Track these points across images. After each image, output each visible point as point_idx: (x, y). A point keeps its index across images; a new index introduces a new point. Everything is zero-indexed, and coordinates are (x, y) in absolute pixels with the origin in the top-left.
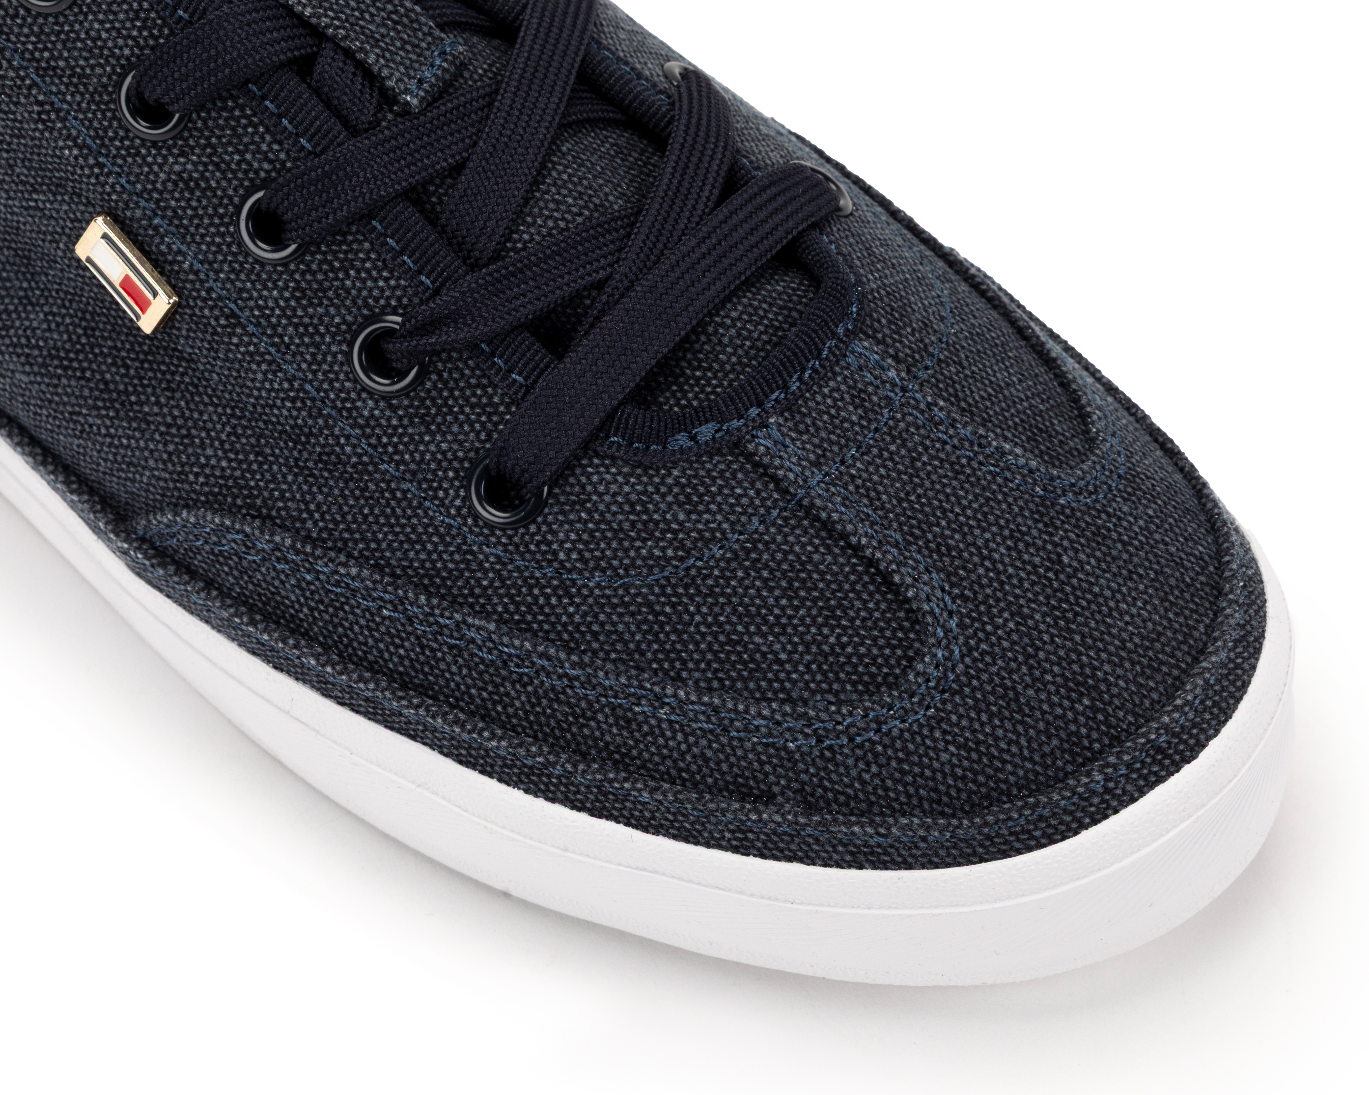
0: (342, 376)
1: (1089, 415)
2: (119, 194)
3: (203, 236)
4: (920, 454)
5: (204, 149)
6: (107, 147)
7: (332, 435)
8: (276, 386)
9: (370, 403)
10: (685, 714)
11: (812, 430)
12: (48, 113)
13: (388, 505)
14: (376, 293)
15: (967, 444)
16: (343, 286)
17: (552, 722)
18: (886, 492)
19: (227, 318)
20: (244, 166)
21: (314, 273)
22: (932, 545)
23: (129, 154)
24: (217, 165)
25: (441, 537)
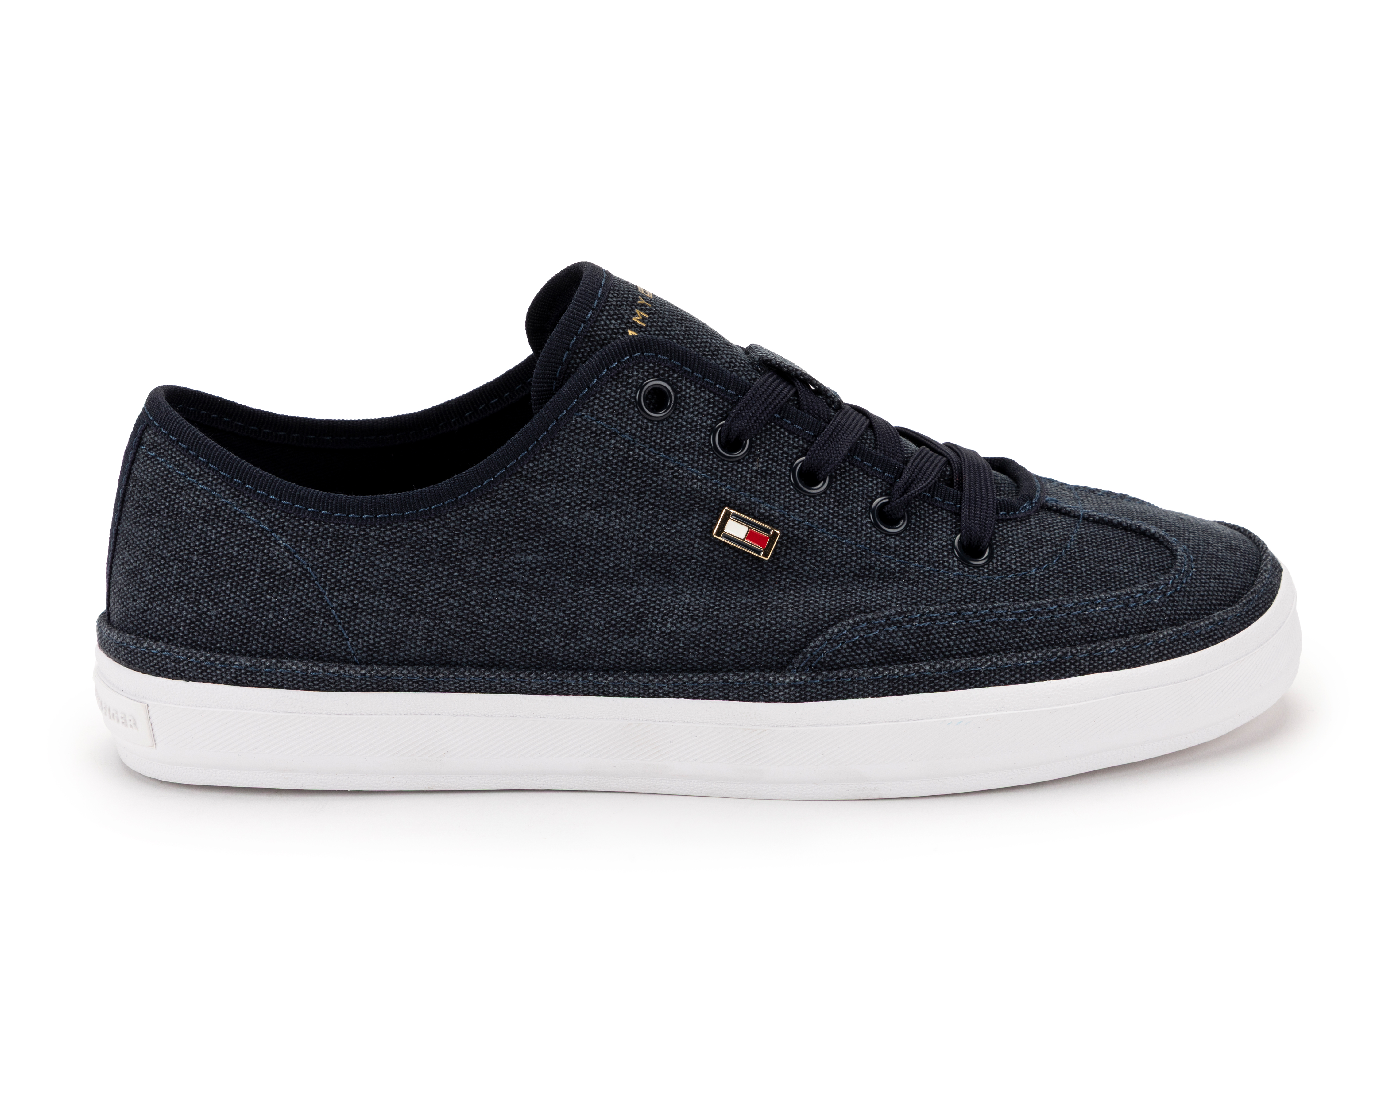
0: (874, 533)
2: (730, 494)
3: (779, 497)
5: (764, 454)
6: (715, 474)
7: (882, 563)
8: (845, 552)
9: (893, 540)
10: (1108, 605)
12: (677, 471)
13: (924, 581)
14: (870, 489)
16: (855, 492)
17: (1054, 637)
19: (807, 530)
20: (785, 455)
21: (839, 491)
23: (728, 472)
24: (772, 460)
25: (957, 582)
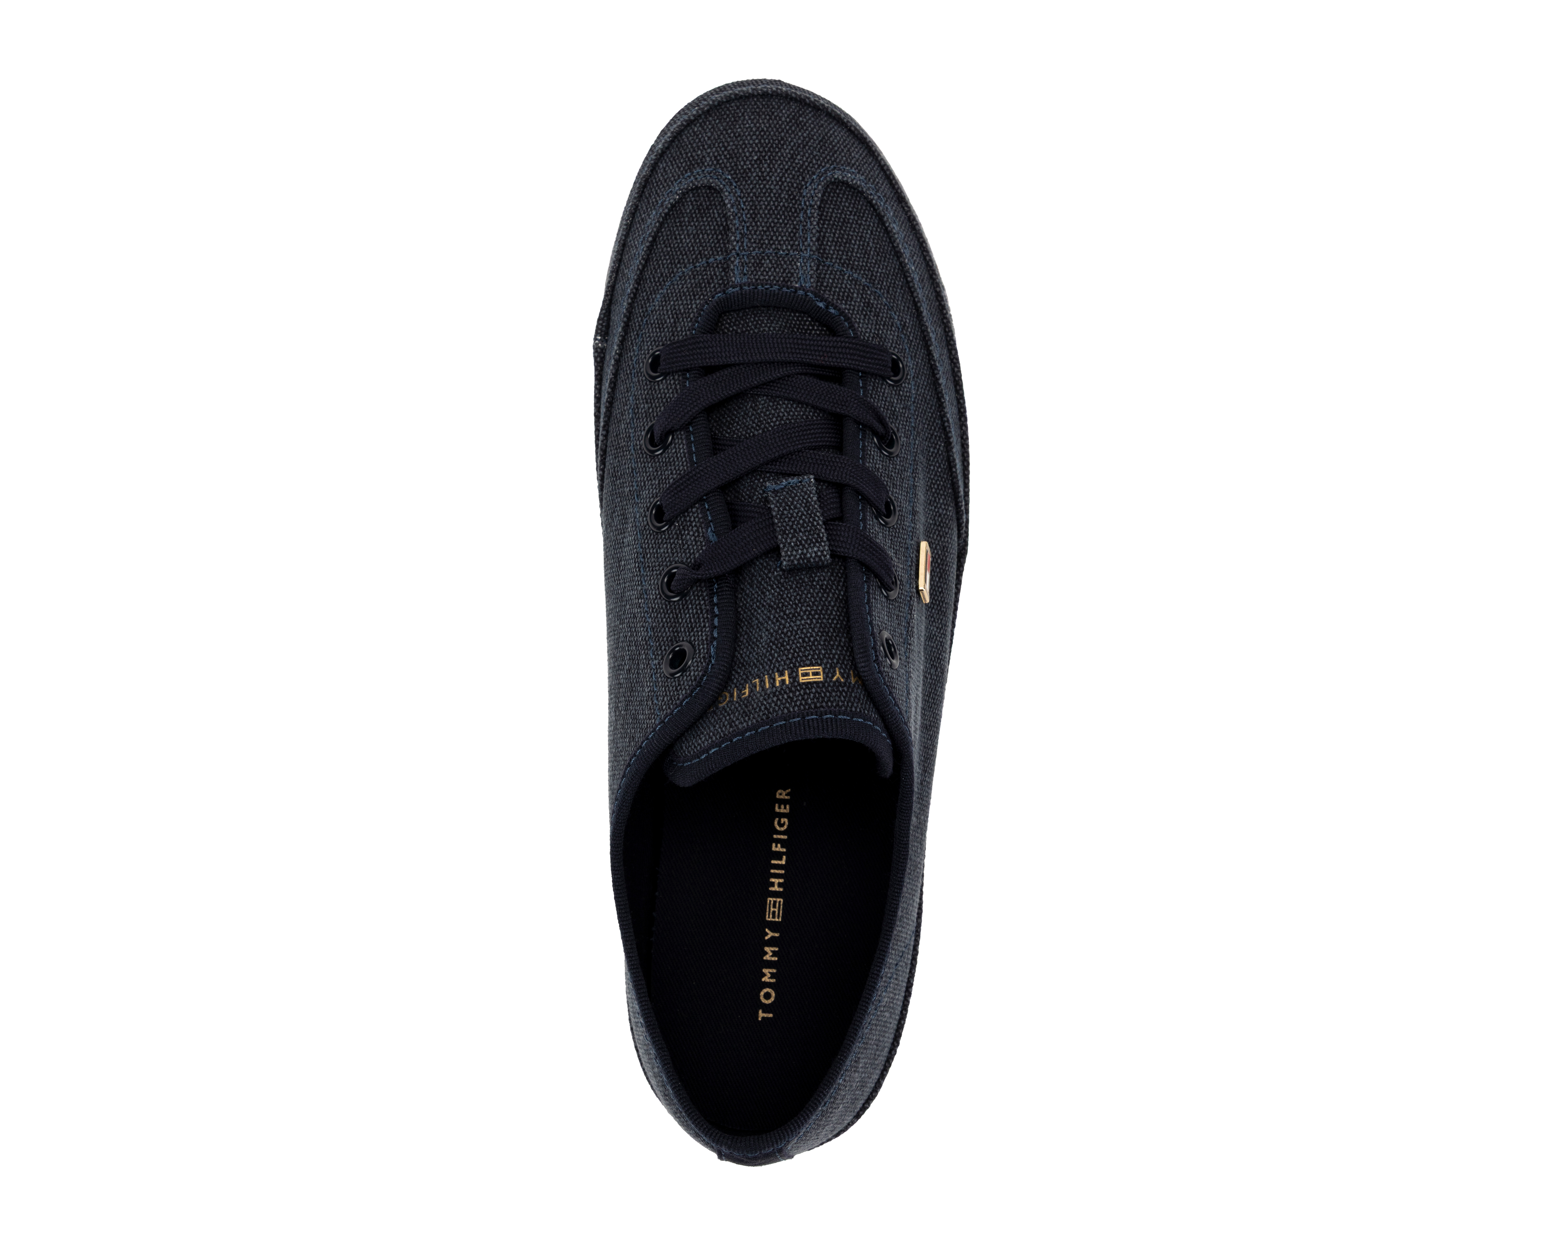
1: (671, 204)
4: (760, 231)
11: (787, 271)
15: (741, 219)
18: (787, 231)
22: (794, 202)
